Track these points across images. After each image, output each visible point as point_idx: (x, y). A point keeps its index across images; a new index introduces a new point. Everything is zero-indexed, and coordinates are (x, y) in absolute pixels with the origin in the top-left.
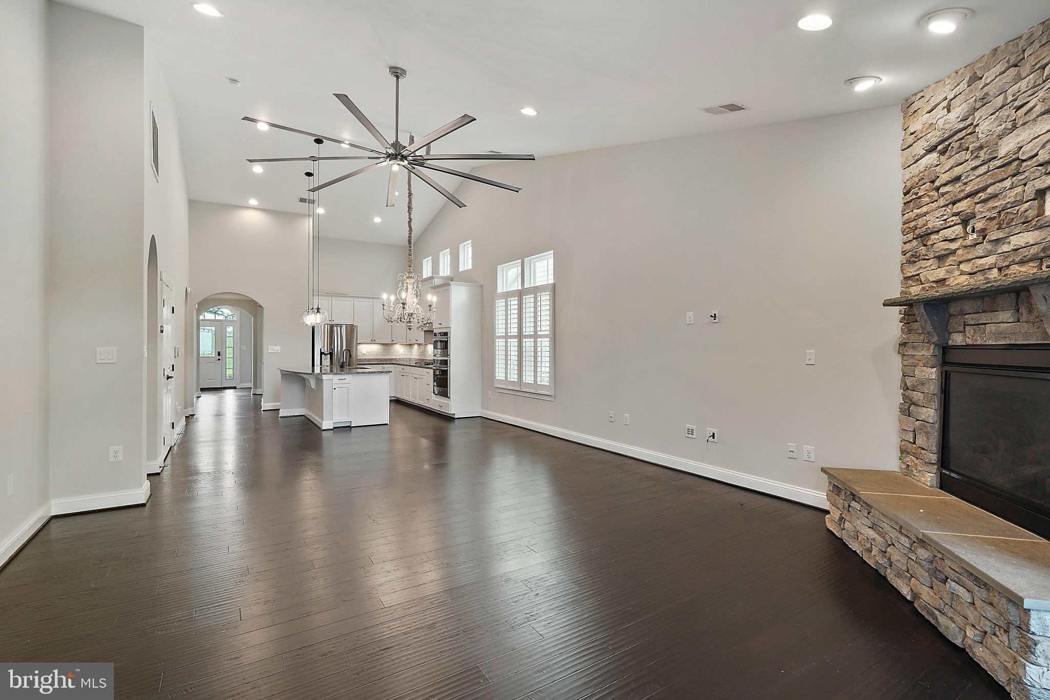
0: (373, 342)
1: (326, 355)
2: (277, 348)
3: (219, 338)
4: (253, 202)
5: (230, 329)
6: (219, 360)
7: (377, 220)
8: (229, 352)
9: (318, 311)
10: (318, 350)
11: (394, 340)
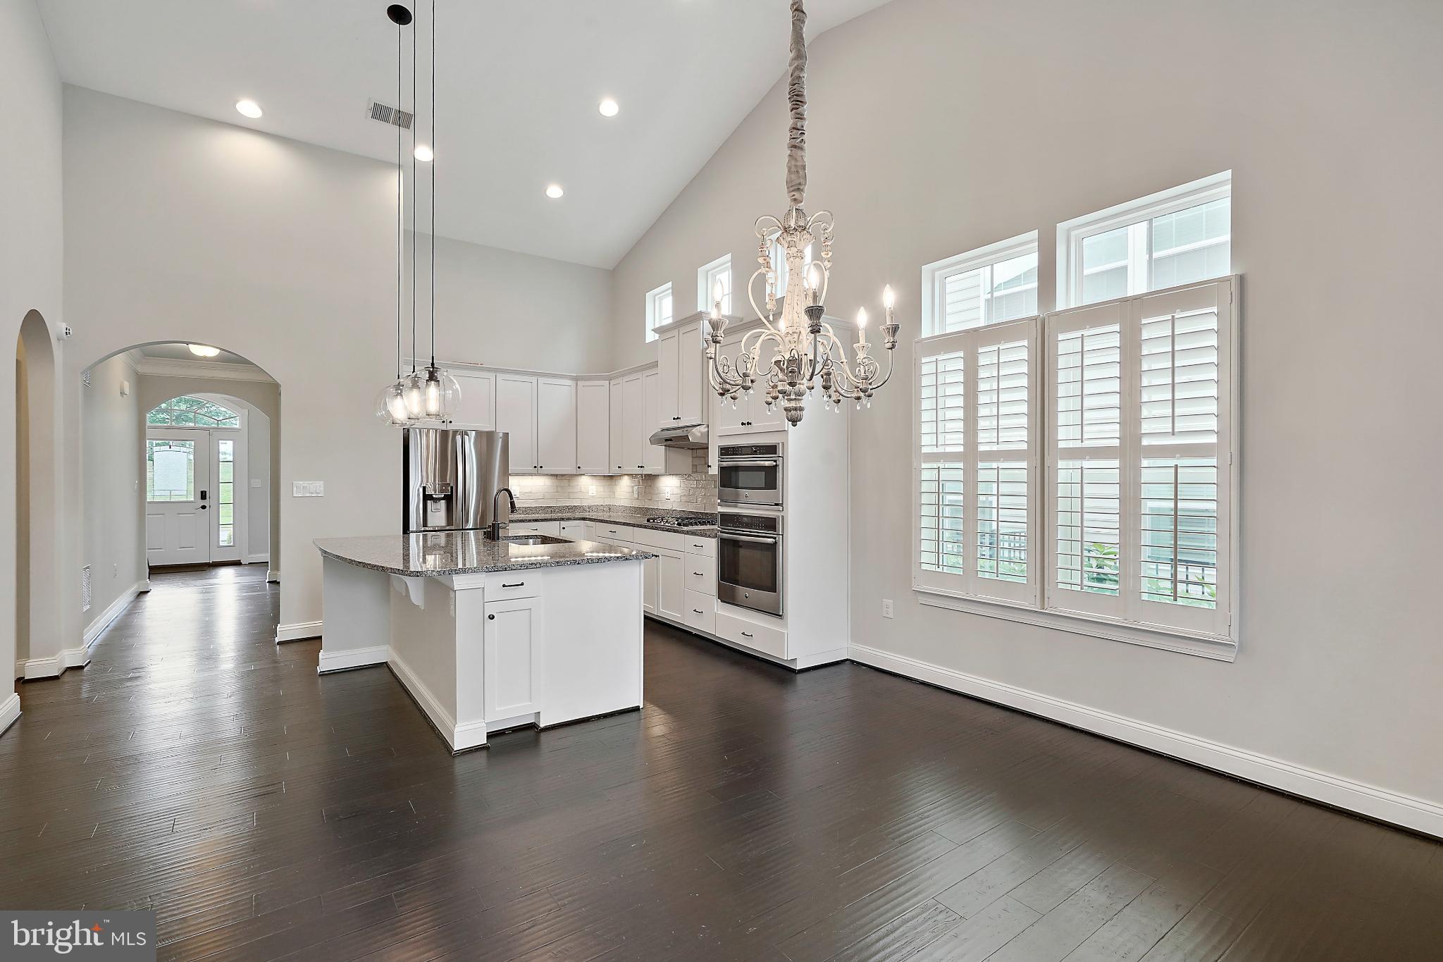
0: (537, 470)
1: (436, 500)
2: (318, 487)
3: (205, 466)
4: (249, 109)
5: (226, 448)
6: (204, 507)
7: (554, 191)
8: (226, 493)
9: (432, 377)
10: (419, 490)
11: (579, 467)
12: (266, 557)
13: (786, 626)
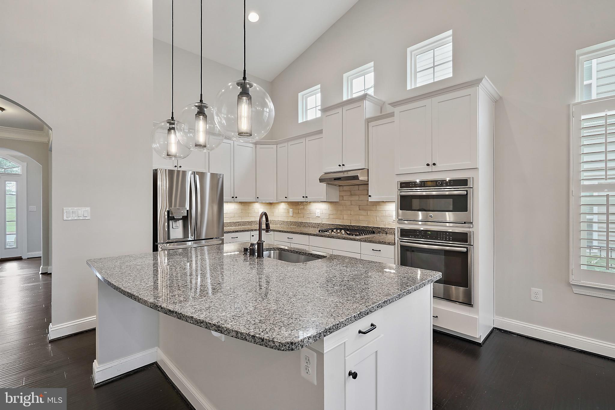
0: (234, 199)
1: (176, 220)
2: (85, 212)
5: (11, 186)
8: (11, 214)
10: (164, 213)
11: (258, 198)
12: (40, 253)
13: (477, 312)
